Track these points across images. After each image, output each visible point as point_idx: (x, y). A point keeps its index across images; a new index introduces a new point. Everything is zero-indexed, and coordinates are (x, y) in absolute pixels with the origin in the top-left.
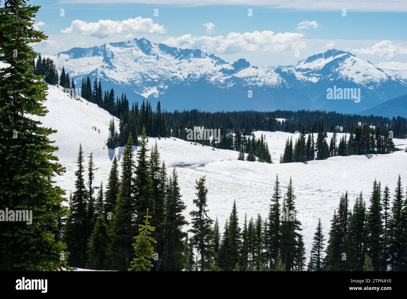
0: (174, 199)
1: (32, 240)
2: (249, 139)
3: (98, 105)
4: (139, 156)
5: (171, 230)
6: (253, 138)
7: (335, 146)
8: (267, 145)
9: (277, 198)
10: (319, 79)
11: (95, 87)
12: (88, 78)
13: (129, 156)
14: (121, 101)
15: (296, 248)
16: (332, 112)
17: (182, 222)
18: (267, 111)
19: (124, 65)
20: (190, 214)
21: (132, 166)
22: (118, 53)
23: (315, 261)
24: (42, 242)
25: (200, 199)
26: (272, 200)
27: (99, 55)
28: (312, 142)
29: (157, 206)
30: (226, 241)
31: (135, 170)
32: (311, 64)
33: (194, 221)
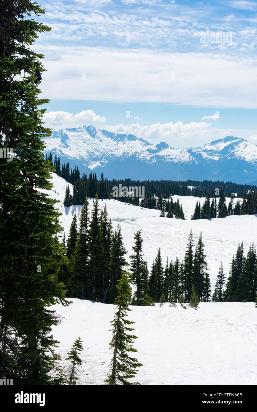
0: (118, 246)
1: (42, 281)
2: (168, 201)
3: (58, 174)
4: (93, 214)
5: (115, 269)
6: (172, 201)
7: (232, 207)
8: (181, 206)
9: (191, 246)
10: (219, 157)
11: (56, 161)
12: (50, 154)
13: (86, 214)
14: (74, 171)
15: (204, 283)
16: (229, 183)
17: (123, 263)
18: (181, 181)
19: (75, 145)
20: (130, 257)
21: (87, 221)
22: (72, 136)
23: (218, 293)
24: (49, 282)
25: (137, 246)
26: (187, 247)
27: (57, 137)
28: (215, 204)
29: (105, 251)
30: (152, 277)
31: (89, 224)
32: (213, 146)
33: (133, 262)
